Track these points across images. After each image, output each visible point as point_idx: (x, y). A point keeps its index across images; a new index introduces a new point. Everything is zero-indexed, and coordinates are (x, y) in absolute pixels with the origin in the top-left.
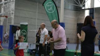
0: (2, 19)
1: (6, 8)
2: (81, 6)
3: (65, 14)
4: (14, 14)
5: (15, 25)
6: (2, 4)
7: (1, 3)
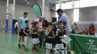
1: (9, 9)
2: (54, 8)
4: (14, 13)
7: (6, 6)
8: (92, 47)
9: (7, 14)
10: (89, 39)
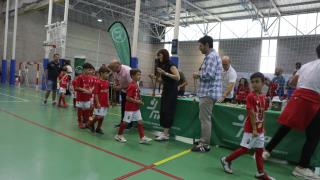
0: (48, 49)
1: (53, 33)
2: (160, 37)
3: (139, 48)
4: (65, 44)
6: (48, 28)
7: (46, 26)
9: (46, 45)
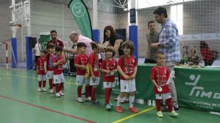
1: (17, 13)
2: (123, 6)
4: (30, 22)
5: (33, 37)
6: (12, 8)
8: (196, 91)
9: (12, 25)
10: (190, 74)
